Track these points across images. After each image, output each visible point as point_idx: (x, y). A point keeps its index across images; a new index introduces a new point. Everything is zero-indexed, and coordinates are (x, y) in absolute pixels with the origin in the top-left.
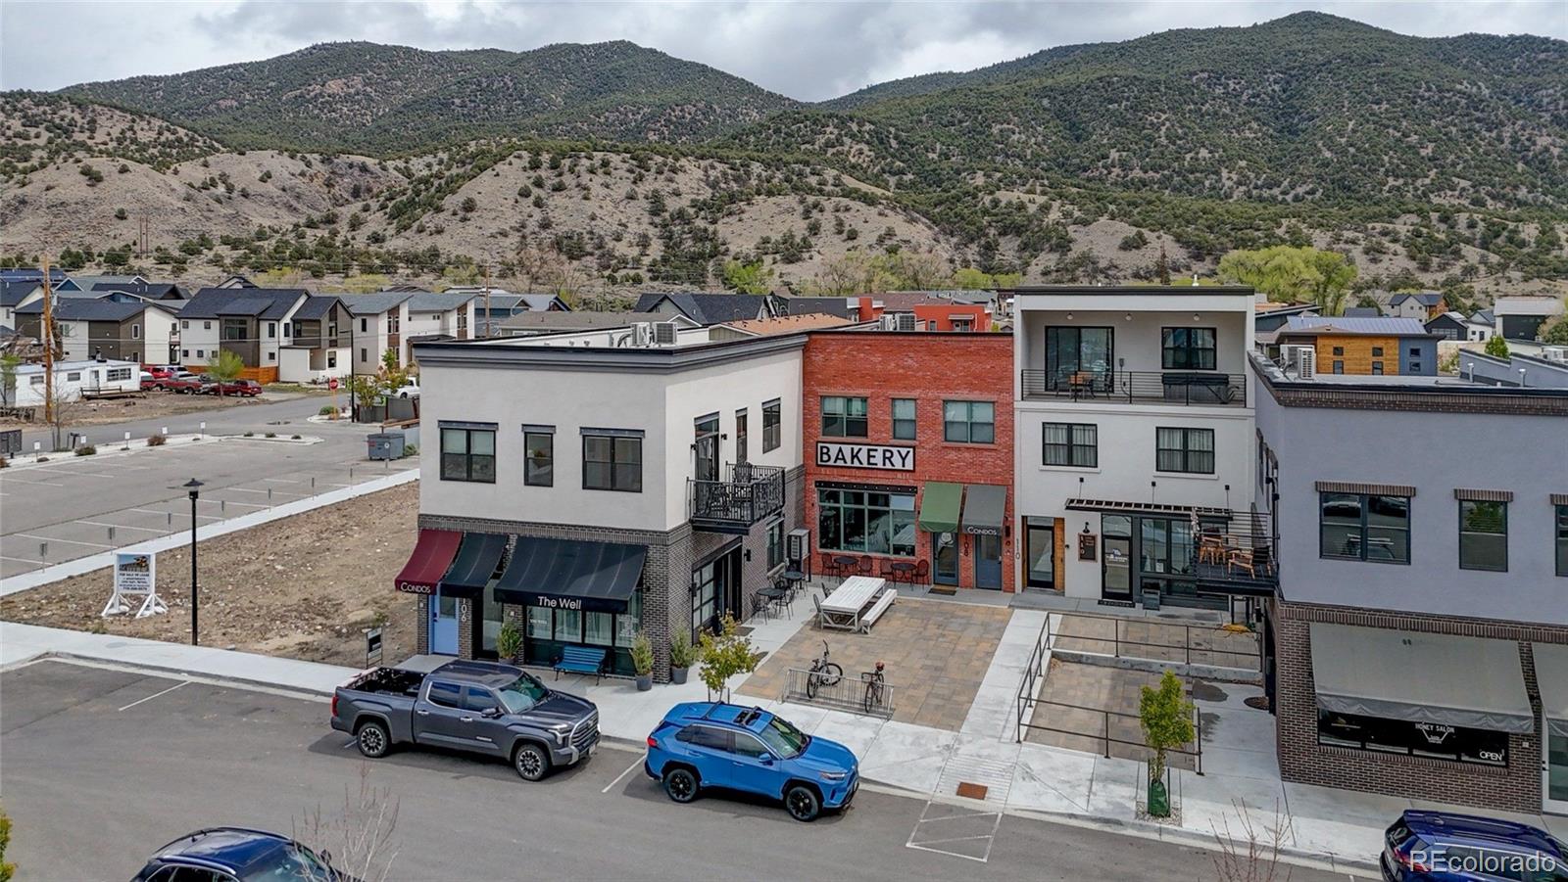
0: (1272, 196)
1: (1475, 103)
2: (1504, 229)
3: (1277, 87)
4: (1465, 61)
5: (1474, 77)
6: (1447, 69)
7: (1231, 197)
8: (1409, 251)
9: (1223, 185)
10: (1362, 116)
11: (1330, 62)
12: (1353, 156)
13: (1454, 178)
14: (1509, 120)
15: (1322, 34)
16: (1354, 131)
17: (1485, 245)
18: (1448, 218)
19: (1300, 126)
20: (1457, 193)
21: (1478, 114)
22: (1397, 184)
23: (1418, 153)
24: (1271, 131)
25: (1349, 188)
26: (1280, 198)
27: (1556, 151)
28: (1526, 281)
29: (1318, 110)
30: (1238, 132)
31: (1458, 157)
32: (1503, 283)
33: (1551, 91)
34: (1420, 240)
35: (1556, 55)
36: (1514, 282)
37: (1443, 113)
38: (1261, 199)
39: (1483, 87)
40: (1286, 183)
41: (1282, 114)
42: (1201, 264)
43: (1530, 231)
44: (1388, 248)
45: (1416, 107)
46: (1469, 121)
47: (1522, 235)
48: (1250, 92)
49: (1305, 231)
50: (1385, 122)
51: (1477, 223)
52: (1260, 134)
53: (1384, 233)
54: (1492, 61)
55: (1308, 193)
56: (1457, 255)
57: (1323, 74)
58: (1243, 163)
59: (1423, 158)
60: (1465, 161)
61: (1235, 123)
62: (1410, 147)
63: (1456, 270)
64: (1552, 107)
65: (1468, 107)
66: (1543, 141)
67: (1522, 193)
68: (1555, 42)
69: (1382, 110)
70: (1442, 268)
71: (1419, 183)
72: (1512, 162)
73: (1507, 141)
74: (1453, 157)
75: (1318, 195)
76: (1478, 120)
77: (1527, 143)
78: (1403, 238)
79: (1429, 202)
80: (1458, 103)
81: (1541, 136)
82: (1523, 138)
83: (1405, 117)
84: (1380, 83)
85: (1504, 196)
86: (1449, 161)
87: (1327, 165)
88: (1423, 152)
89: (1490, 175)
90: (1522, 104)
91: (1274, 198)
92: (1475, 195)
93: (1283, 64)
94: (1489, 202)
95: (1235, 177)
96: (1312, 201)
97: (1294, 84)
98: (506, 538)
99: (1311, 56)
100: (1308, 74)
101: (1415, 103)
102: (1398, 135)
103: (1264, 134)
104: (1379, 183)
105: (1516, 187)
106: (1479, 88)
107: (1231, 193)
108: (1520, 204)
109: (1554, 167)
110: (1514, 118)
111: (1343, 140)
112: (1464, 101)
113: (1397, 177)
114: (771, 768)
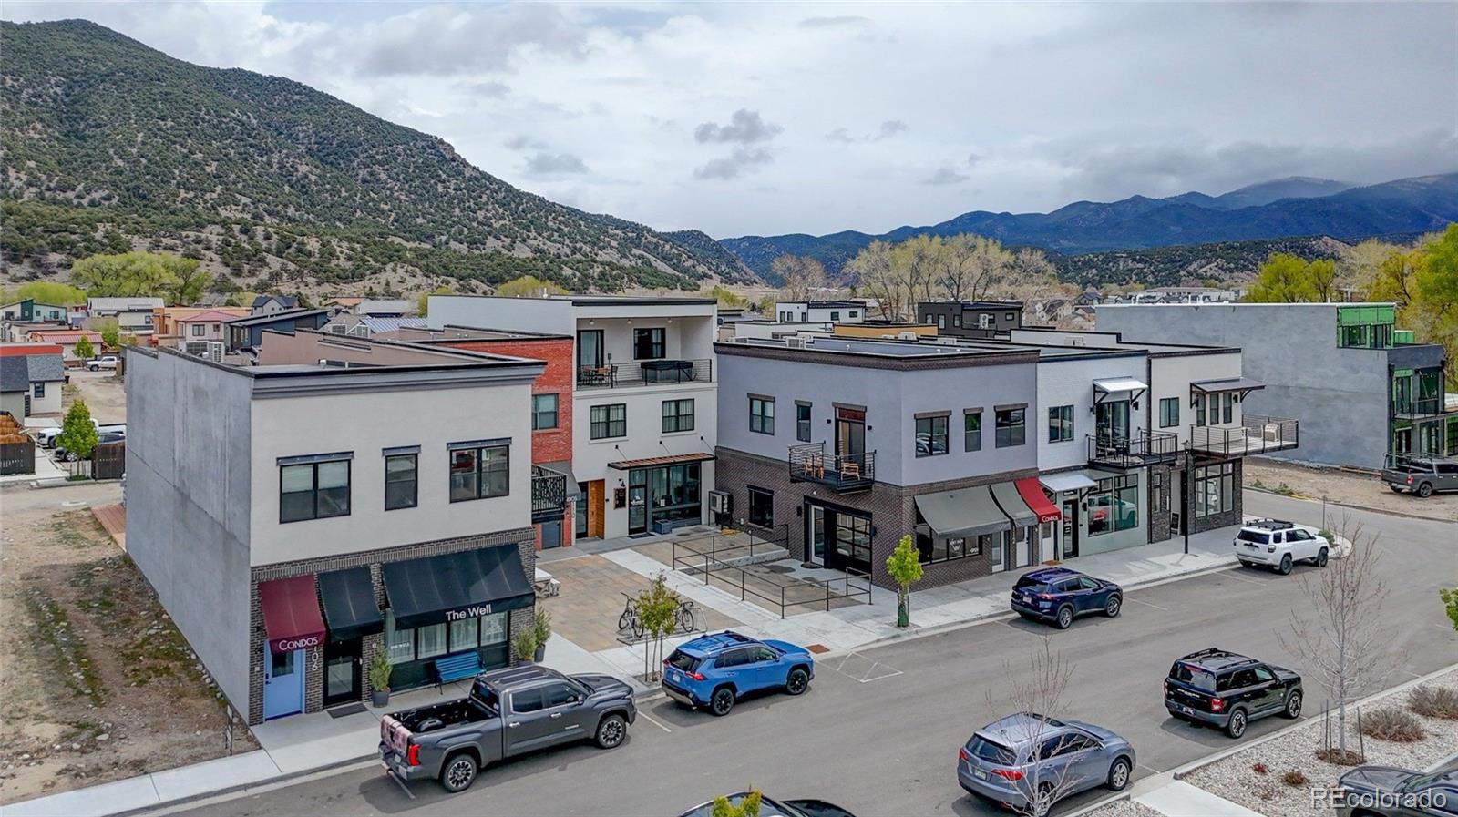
0: (66, 199)
1: (248, 131)
2: (294, 241)
3: (59, 90)
4: (235, 91)
5: (243, 107)
6: (221, 97)
7: (22, 198)
8: (223, 259)
9: (12, 185)
10: (150, 130)
11: (113, 74)
12: (146, 167)
13: (237, 195)
14: (276, 148)
15: (102, 45)
16: (144, 143)
17: (279, 254)
18: (248, 230)
19: (87, 132)
20: (240, 208)
21: (251, 140)
22: (188, 196)
23: (204, 170)
24: (57, 134)
25: (144, 197)
26: (75, 202)
27: (313, 178)
28: (319, 285)
29: (105, 118)
30: (21, 131)
31: (238, 177)
32: (302, 286)
33: (305, 128)
34: (230, 248)
35: (307, 99)
36: (310, 286)
37: (222, 136)
38: (54, 201)
39: (252, 117)
40: (80, 187)
41: (67, 118)
42: (17, 267)
43: (313, 244)
44: (204, 255)
45: (198, 127)
46: (245, 146)
47: (308, 247)
48: (30, 91)
49: (124, 236)
50: (172, 137)
51: (272, 235)
52: (45, 136)
53: (198, 241)
54: (257, 95)
55: (104, 199)
56: (262, 262)
57: (108, 85)
58: (32, 164)
59: (209, 174)
60: (244, 181)
61: (17, 121)
62: (196, 164)
63: (264, 274)
64: (306, 141)
65: (242, 134)
66: (303, 169)
67: (291, 211)
68: (305, 88)
69: (169, 126)
70: (252, 274)
71: (208, 196)
72: (281, 185)
73: (275, 166)
74: (233, 176)
75: (115, 201)
76: (251, 146)
77: (291, 170)
78: (214, 246)
79: (218, 214)
80: (234, 128)
81: (301, 164)
82: (288, 165)
83: (189, 135)
84: (164, 101)
85: (278, 213)
86: (230, 179)
87: (121, 173)
88: (208, 169)
89: (265, 194)
90: (283, 136)
91: (69, 202)
92: (254, 211)
93: (65, 68)
94: (267, 217)
95: (24, 178)
96: (109, 207)
97: (77, 90)
98: (367, 569)
99: (94, 65)
100: (92, 81)
101: (197, 124)
102: (185, 151)
103: (50, 135)
104: (173, 195)
105: (286, 206)
106: (249, 118)
107: (22, 194)
108: (290, 220)
109: (312, 191)
110: (280, 148)
111: (135, 151)
112: (239, 128)
113: (187, 190)
114: (779, 663)
